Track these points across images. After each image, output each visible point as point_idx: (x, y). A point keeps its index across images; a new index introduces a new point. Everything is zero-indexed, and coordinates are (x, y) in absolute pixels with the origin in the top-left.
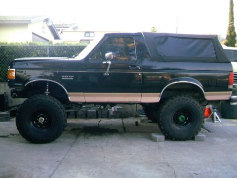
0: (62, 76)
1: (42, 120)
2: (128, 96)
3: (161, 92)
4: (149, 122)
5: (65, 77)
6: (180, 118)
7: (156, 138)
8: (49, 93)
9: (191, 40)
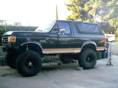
0: (40, 41)
1: (30, 64)
2: (69, 50)
3: (81, 48)
4: (63, 63)
5: (41, 41)
6: (88, 59)
7: (80, 69)
8: (28, 50)
9: (90, 25)
